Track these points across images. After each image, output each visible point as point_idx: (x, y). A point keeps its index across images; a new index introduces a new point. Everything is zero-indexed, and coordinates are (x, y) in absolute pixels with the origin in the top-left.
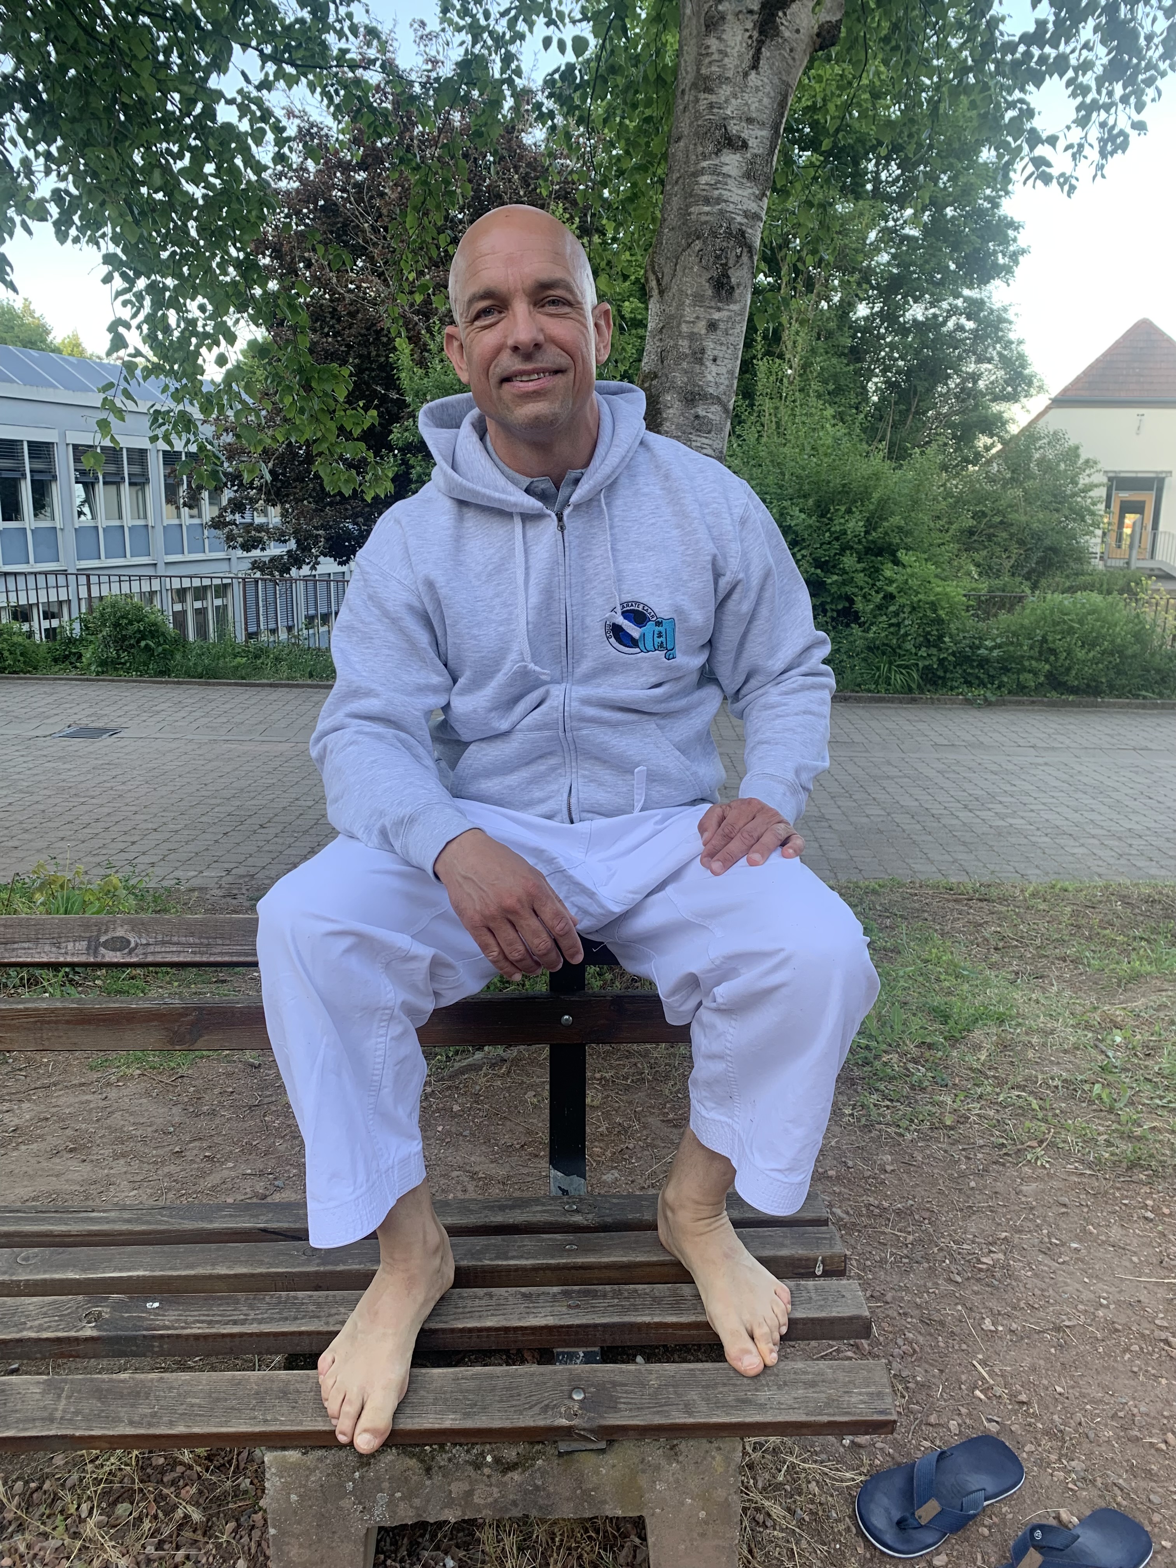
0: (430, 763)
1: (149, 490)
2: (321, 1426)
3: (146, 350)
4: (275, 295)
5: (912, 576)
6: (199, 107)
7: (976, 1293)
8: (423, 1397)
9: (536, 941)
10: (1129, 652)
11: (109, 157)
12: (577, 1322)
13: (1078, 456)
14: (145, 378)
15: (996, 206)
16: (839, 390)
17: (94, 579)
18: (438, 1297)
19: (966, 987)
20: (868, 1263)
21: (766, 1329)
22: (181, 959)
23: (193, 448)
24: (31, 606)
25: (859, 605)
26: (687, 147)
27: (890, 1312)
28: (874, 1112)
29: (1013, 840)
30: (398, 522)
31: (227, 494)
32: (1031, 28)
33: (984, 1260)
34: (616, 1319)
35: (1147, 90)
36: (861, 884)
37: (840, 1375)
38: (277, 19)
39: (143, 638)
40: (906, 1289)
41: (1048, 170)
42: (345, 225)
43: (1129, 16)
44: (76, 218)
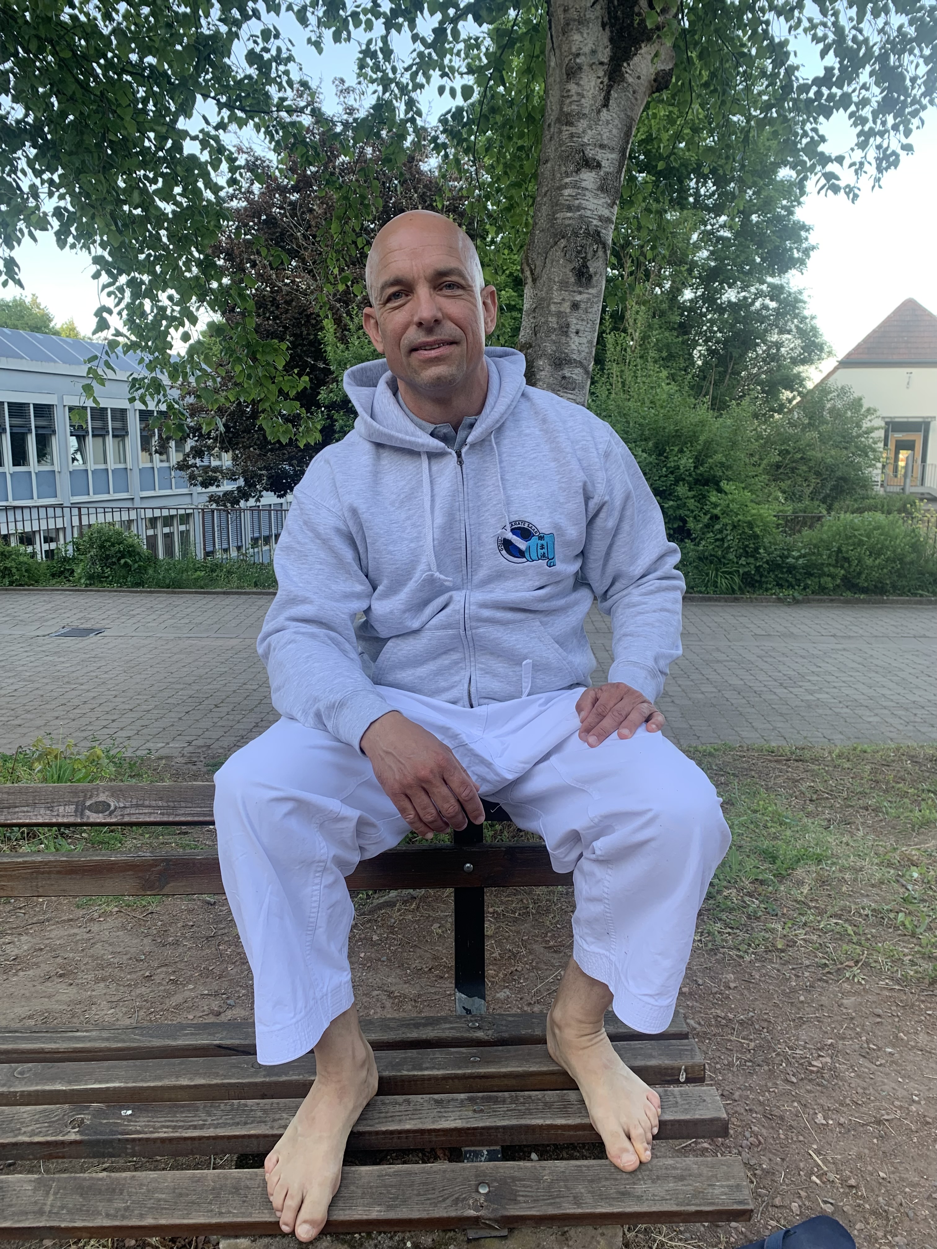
0: (354, 655)
1: (128, 441)
2: (267, 1218)
3: (125, 330)
4: (229, 287)
5: (733, 501)
6: (169, 143)
7: (809, 1092)
8: (353, 1192)
9: (446, 806)
10: (908, 559)
11: (98, 181)
12: (481, 1124)
13: (861, 406)
14: (125, 353)
15: (791, 213)
16: (671, 357)
17: (84, 511)
18: (365, 1103)
19: (788, 833)
20: (718, 1066)
21: (641, 1131)
22: (152, 819)
23: (163, 407)
24: (34, 532)
25: (691, 525)
26: (552, 167)
27: (738, 1109)
28: (718, 938)
29: (820, 711)
30: (327, 462)
31: (190, 443)
32: (821, 73)
33: (814, 1063)
34: (514, 1122)
35: (913, 120)
36: (700, 748)
37: (705, 1171)
38: (230, 76)
39: (123, 557)
40: (751, 1088)
41: (836, 182)
42: (282, 234)
43: (897, 64)
44: (73, 229)
